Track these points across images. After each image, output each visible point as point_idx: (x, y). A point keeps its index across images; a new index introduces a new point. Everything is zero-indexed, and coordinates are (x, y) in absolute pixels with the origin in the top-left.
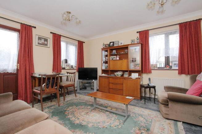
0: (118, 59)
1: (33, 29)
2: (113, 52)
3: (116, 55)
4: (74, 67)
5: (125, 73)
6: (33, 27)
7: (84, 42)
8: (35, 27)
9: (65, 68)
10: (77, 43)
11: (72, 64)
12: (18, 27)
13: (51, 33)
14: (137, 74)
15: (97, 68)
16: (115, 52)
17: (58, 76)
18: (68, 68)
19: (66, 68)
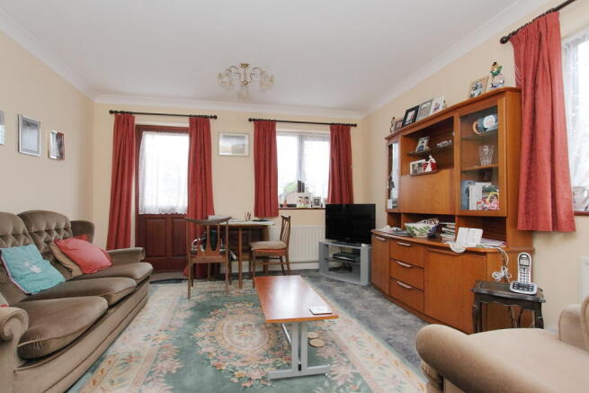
0: (429, 169)
1: (212, 121)
2: (420, 145)
3: (425, 156)
4: (322, 201)
5: (445, 226)
6: (211, 117)
7: (355, 125)
8: (215, 117)
9: (295, 206)
10: (327, 131)
11: (317, 195)
12: (186, 124)
13: (250, 120)
14: (479, 232)
15: (374, 206)
16: (425, 144)
17: (225, 223)
18: (302, 206)
19: (298, 207)
